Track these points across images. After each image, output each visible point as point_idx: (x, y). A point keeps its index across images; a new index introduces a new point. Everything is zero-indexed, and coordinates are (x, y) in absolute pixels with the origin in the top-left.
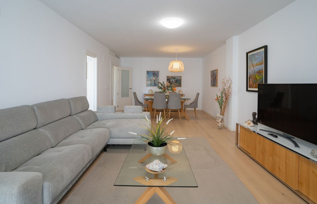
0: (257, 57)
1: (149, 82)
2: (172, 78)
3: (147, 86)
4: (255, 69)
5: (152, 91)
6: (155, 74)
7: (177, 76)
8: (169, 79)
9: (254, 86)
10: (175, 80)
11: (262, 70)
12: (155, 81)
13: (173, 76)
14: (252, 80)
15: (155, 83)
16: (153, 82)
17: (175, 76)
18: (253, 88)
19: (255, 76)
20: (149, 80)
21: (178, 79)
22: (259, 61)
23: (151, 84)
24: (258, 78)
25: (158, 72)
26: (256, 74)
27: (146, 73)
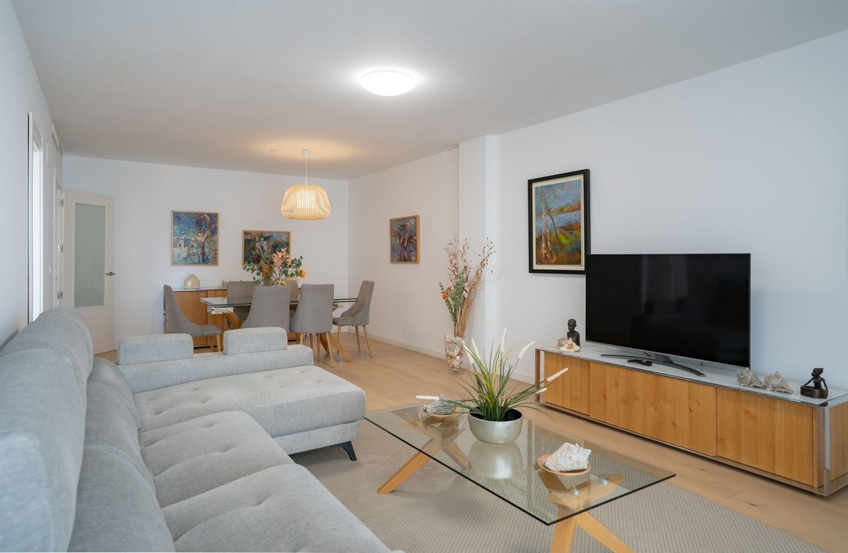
0: (559, 192)
1: (184, 251)
2: (262, 236)
3: (174, 264)
4: (555, 221)
5: (198, 281)
6: (205, 224)
7: (278, 232)
8: (250, 240)
9: (554, 260)
10: (271, 242)
11: (578, 223)
12: (203, 248)
13: (265, 232)
14: (546, 245)
15: (203, 254)
16: (195, 251)
17: (269, 232)
18: (549, 263)
19: (556, 236)
20: (183, 244)
21: (278, 239)
22: (569, 204)
23: (189, 255)
24: (563, 240)
25: (214, 217)
26: (558, 233)
27: (168, 219)
